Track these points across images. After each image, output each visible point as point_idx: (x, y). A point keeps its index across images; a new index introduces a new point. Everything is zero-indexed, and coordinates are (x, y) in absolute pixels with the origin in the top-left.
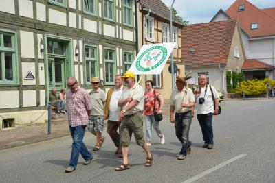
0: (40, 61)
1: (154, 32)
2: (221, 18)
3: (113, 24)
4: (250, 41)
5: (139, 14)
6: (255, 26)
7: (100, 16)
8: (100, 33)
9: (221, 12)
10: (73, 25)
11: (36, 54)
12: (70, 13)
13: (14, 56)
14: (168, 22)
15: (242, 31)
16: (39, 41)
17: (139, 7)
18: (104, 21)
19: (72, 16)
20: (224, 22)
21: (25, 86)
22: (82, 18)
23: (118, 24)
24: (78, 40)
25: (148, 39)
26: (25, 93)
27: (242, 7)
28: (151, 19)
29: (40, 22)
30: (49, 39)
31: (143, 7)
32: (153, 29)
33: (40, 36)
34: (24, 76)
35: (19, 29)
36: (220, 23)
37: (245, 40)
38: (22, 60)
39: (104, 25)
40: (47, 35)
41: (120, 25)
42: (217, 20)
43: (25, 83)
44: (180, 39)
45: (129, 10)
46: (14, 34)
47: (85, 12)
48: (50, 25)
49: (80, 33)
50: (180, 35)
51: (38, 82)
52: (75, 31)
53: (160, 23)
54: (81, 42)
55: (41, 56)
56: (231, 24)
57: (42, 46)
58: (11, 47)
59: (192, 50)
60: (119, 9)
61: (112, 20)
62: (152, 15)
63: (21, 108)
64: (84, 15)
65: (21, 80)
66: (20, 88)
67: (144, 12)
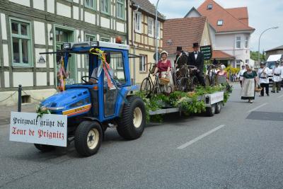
0: (50, 47)
1: (141, 25)
2: (193, 15)
3: (108, 17)
4: (216, 35)
5: (130, 9)
6: (220, 23)
7: (98, 10)
8: (98, 25)
9: (193, 9)
10: (76, 17)
11: (47, 41)
12: (74, 7)
13: (29, 42)
14: (154, 17)
15: (210, 27)
16: (49, 30)
17: (130, 4)
18: (101, 15)
19: (76, 9)
20: (196, 18)
21: (38, 68)
22: (84, 11)
23: (112, 17)
24: (80, 30)
25: (137, 31)
26: (38, 74)
27: (210, 6)
28: (139, 13)
29: (49, 14)
30: (57, 29)
31: (133, 3)
32: (140, 23)
33: (49, 26)
34: (37, 60)
35: (33, 20)
36: (192, 18)
37: (212, 34)
38: (36, 46)
39: (102, 18)
40: (55, 25)
41: (114, 18)
42: (190, 16)
43: (38, 65)
44: (162, 32)
45: (122, 5)
46: (29, 24)
47: (86, 6)
48: (58, 17)
49: (82, 24)
50: (162, 28)
51: (48, 65)
52: (78, 23)
53: (146, 18)
54: (82, 32)
55: (50, 43)
56: (202, 20)
57: (52, 34)
58: (26, 35)
59: (170, 41)
60: (114, 4)
61: (107, 14)
62: (140, 10)
63: (35, 87)
64: (86, 9)
65: (35, 63)
66: (34, 70)
67: (134, 8)
